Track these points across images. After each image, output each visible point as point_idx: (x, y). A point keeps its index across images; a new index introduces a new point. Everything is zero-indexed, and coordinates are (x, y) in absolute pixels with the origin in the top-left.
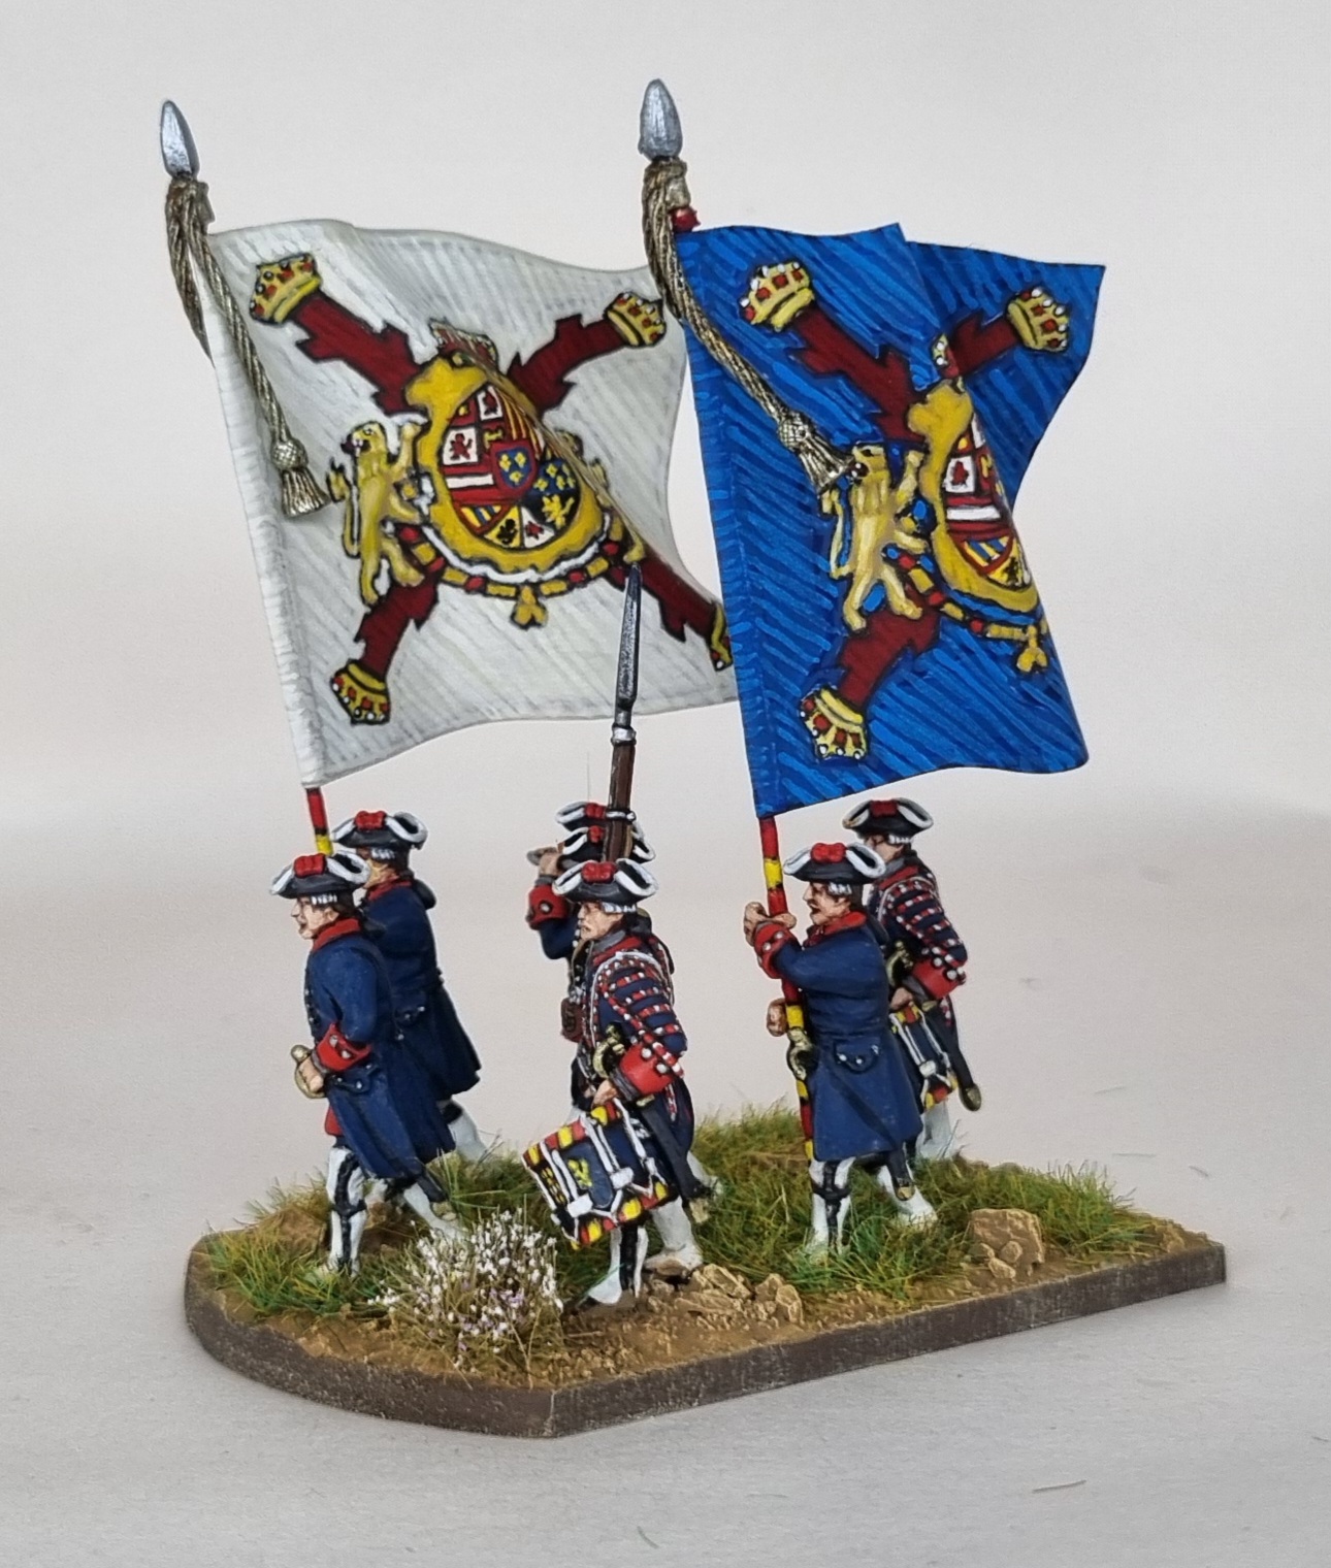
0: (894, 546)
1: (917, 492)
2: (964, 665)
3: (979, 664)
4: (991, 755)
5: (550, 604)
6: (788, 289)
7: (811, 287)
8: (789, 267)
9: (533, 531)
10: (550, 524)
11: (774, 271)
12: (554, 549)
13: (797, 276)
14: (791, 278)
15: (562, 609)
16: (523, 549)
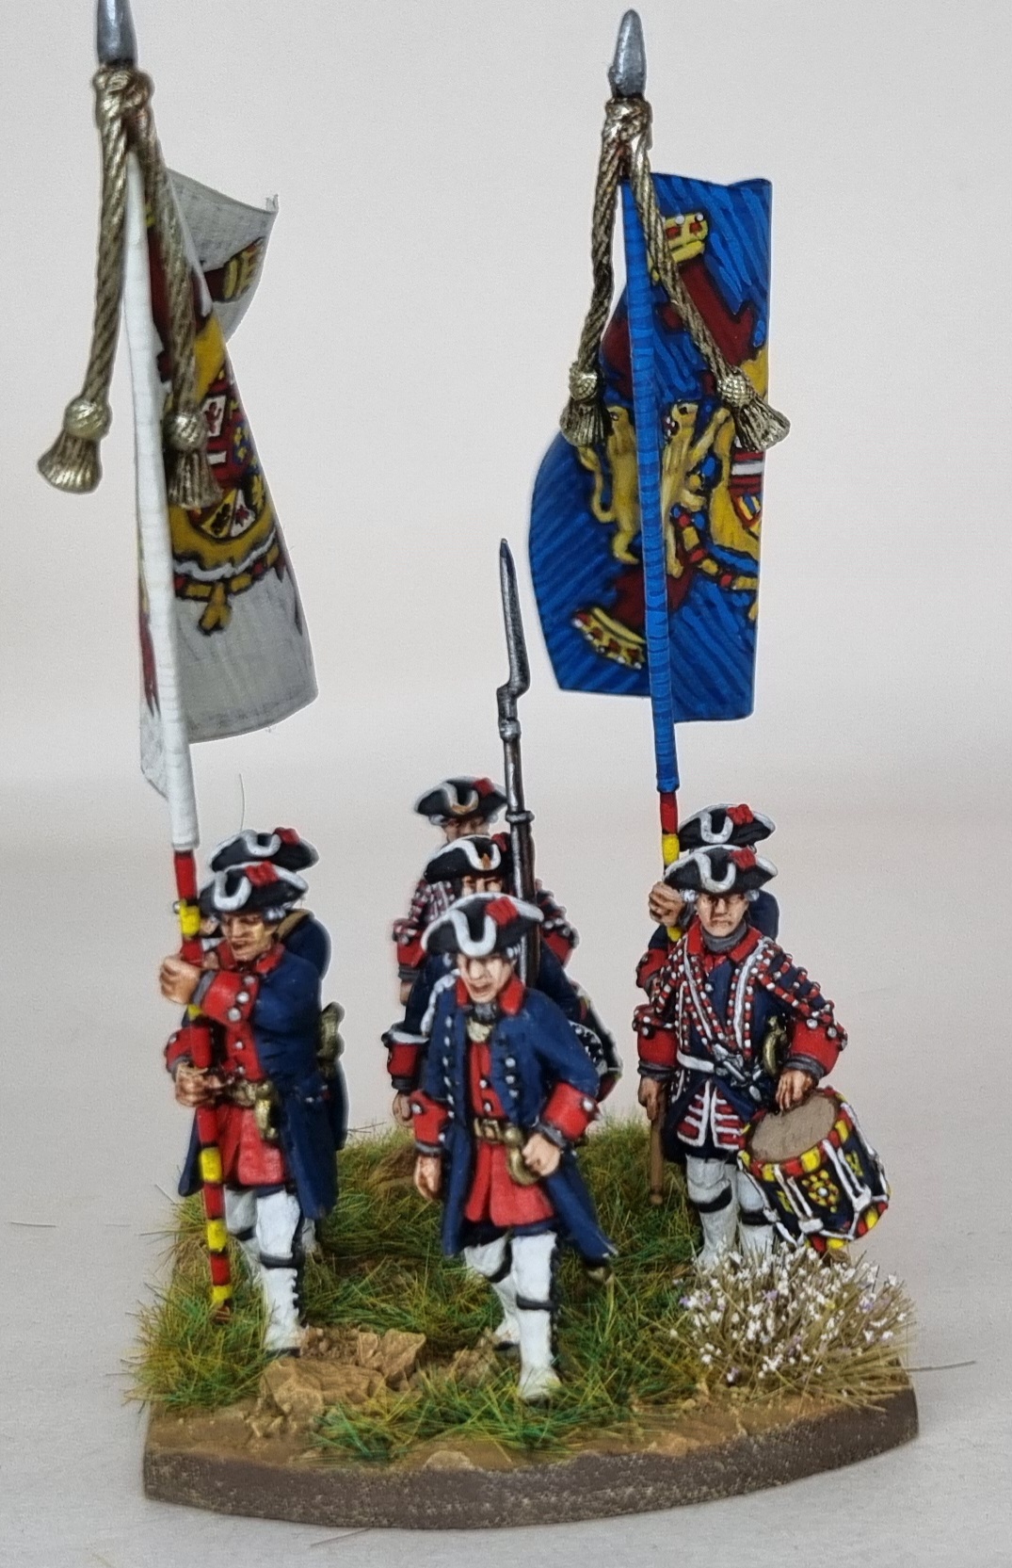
0: (678, 505)
1: (711, 452)
4: (701, 707)
5: (235, 602)
6: (677, 241)
7: (706, 241)
8: (691, 218)
9: (239, 517)
10: (253, 508)
11: (670, 222)
12: (248, 539)
13: (695, 227)
14: (685, 230)
15: (242, 608)
16: (228, 538)
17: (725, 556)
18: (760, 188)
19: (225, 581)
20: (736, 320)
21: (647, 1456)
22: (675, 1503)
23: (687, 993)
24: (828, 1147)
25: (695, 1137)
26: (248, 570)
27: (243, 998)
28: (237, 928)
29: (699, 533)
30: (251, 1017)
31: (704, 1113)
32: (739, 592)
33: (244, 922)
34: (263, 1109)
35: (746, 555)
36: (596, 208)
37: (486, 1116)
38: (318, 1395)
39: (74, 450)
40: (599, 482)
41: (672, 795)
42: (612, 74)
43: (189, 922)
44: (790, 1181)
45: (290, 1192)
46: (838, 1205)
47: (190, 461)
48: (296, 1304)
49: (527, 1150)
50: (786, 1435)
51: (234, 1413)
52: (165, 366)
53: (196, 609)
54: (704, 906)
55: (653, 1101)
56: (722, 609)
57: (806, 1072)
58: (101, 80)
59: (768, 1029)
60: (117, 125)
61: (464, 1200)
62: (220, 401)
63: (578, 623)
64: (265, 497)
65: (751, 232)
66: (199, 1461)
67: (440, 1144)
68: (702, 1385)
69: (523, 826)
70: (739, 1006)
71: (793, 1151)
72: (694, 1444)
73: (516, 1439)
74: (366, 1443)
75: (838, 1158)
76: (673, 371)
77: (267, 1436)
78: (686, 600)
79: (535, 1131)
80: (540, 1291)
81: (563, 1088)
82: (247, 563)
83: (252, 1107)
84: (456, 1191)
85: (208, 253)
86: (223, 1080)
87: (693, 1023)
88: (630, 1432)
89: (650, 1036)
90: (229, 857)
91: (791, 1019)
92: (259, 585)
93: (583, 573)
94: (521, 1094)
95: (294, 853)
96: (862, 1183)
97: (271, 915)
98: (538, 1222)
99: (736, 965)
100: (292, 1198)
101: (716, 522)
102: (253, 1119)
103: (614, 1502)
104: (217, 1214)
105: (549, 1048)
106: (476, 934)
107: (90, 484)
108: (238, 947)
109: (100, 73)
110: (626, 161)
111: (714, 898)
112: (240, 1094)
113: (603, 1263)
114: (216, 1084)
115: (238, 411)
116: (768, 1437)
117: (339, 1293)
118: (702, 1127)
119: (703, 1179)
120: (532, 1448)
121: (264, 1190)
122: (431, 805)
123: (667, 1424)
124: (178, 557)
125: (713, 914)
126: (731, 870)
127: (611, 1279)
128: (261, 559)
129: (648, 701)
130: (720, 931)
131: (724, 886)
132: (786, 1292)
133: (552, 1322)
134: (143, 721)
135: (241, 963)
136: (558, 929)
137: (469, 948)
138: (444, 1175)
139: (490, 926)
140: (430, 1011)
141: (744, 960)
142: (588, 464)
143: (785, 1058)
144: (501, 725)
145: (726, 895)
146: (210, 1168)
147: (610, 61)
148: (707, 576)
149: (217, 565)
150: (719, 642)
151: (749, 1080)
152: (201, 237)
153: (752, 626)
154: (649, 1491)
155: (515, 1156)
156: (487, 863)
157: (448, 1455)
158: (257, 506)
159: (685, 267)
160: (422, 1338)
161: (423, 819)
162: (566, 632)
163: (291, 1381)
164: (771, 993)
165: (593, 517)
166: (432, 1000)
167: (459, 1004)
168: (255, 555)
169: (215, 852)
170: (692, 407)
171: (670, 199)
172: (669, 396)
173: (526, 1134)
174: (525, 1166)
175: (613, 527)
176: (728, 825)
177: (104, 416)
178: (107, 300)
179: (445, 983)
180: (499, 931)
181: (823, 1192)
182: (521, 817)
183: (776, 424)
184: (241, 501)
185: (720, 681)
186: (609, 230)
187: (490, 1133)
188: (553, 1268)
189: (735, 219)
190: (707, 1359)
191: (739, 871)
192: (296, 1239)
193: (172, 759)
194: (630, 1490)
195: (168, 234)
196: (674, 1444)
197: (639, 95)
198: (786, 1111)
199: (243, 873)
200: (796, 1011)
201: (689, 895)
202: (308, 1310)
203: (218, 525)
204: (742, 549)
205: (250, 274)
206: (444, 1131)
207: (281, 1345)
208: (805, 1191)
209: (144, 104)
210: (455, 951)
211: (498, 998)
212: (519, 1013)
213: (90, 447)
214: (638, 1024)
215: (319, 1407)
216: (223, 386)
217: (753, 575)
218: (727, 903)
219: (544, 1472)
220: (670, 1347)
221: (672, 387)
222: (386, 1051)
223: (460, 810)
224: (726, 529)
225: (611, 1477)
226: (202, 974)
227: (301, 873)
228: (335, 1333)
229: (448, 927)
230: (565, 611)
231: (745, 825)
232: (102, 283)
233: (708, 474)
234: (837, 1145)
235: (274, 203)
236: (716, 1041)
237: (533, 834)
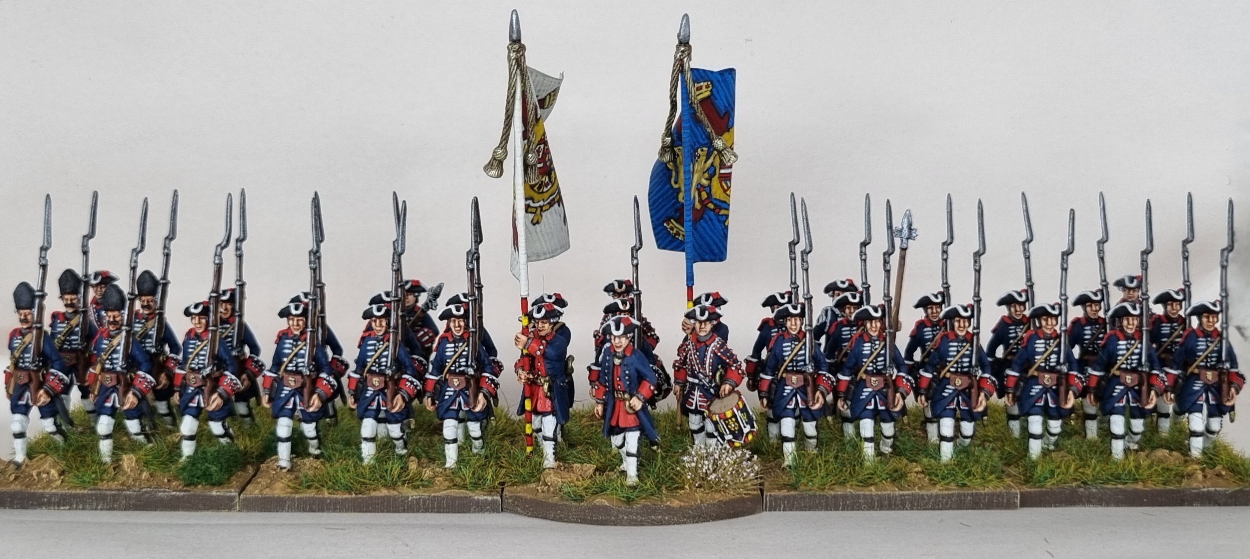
0: (700, 184)
1: (712, 165)
2: (708, 225)
3: (713, 224)
4: (707, 257)
5: (544, 214)
6: (701, 91)
7: (711, 91)
8: (706, 83)
9: (547, 185)
10: (551, 182)
11: (699, 85)
12: (550, 193)
13: (707, 87)
14: (704, 87)
15: (546, 216)
16: (543, 192)
17: (717, 202)
18: (731, 72)
19: (541, 207)
20: (722, 118)
21: (667, 506)
22: (675, 523)
23: (691, 355)
24: (735, 410)
25: (692, 406)
26: (548, 203)
27: (541, 347)
28: (540, 325)
29: (707, 194)
30: (544, 355)
31: (695, 398)
32: (722, 215)
33: (543, 322)
34: (546, 387)
35: (725, 202)
36: (671, 82)
37: (619, 390)
38: (560, 480)
39: (495, 163)
40: (674, 174)
41: (692, 287)
42: (679, 35)
43: (525, 321)
44: (722, 421)
45: (553, 415)
46: (738, 430)
47: (532, 168)
48: (554, 453)
49: (631, 402)
50: (714, 504)
51: (533, 485)
52: (525, 135)
53: (531, 216)
54: (698, 325)
55: (678, 393)
56: (715, 221)
57: (730, 385)
58: (510, 47)
59: (718, 369)
60: (514, 61)
61: (611, 418)
62: (542, 146)
63: (665, 224)
64: (556, 178)
65: (729, 89)
66: (521, 498)
67: (603, 400)
68: (687, 487)
69: (639, 296)
70: (708, 361)
71: (723, 411)
72: (682, 504)
73: (624, 497)
74: (575, 496)
75: (739, 414)
76: (699, 136)
77: (543, 492)
78: (702, 218)
79: (634, 395)
80: (634, 450)
81: (644, 382)
82: (549, 201)
83: (543, 386)
84: (608, 415)
85: (540, 93)
86: (534, 376)
87: (692, 366)
88: (661, 499)
89: (678, 370)
90: (539, 302)
91: (726, 367)
92: (552, 208)
93: (668, 206)
94: (630, 383)
95: (561, 302)
96: (747, 423)
97: (552, 321)
98: (634, 427)
99: (708, 346)
100: (554, 417)
101: (713, 190)
102: (543, 389)
103: (654, 520)
104: (530, 422)
105: (641, 368)
106: (618, 328)
107: (500, 175)
108: (540, 331)
109: (510, 44)
110: (682, 65)
111: (701, 322)
112: (539, 381)
113: (656, 444)
114: (531, 377)
115: (548, 149)
116: (708, 504)
117: (569, 453)
118: (694, 403)
119: (694, 422)
120: (629, 501)
121: (544, 414)
122: (609, 289)
123: (674, 497)
124: (526, 199)
125: (700, 328)
126: (707, 313)
127: (659, 450)
128: (553, 199)
129: (684, 254)
130: (702, 334)
131: (704, 318)
132: (717, 457)
133: (638, 461)
134: (512, 255)
135: (541, 336)
136: (652, 336)
137: (615, 333)
138: (605, 410)
139: (622, 326)
140: (602, 354)
141: (710, 345)
142: (670, 167)
143: (723, 380)
144: (632, 260)
145: (705, 321)
146: (528, 406)
147: (678, 31)
148: (710, 209)
149: (539, 202)
150: (714, 233)
151: (710, 387)
152: (537, 89)
153: (727, 228)
154: (666, 518)
155: (627, 403)
156: (625, 307)
157: (601, 501)
158: (553, 181)
159: (702, 101)
160: (595, 466)
161: (606, 294)
162: (662, 227)
163: (552, 475)
164: (719, 356)
165: (671, 186)
166: (603, 351)
167: (612, 353)
168: (551, 198)
169: (534, 300)
170: (705, 149)
171: (699, 77)
172: (697, 145)
173: (631, 396)
174: (631, 407)
175: (679, 190)
176: (711, 299)
177: (506, 153)
178: (509, 116)
179: (608, 345)
180: (625, 327)
181: (733, 425)
182: (638, 292)
183: (733, 157)
184: (547, 180)
185: (714, 247)
186: (676, 88)
187: (620, 396)
188: (638, 443)
189: (722, 84)
190: (689, 477)
191: (709, 314)
192: (555, 431)
193: (523, 267)
194: (660, 517)
195: (529, 96)
196: (676, 503)
197: (688, 43)
198: (723, 398)
199: (543, 306)
200: (728, 364)
201: (692, 321)
202: (558, 456)
203: (540, 188)
204: (723, 200)
205: (554, 100)
206: (605, 395)
207: (548, 466)
208: (727, 425)
209: (523, 54)
210: (611, 334)
211: (624, 350)
212: (631, 356)
213: (501, 163)
214: (674, 366)
215: (560, 484)
216: (544, 141)
217: (728, 209)
218: (705, 324)
219: (632, 508)
220: (678, 474)
221: (698, 142)
222: (588, 372)
223: (619, 291)
224: (717, 193)
225: (654, 512)
226: (528, 339)
227: (564, 309)
228: (566, 465)
229: (609, 326)
230: (661, 221)
231: (717, 299)
232: (507, 111)
233: (711, 173)
234: (738, 409)
235: (562, 75)
236: (700, 372)
237: (642, 299)
